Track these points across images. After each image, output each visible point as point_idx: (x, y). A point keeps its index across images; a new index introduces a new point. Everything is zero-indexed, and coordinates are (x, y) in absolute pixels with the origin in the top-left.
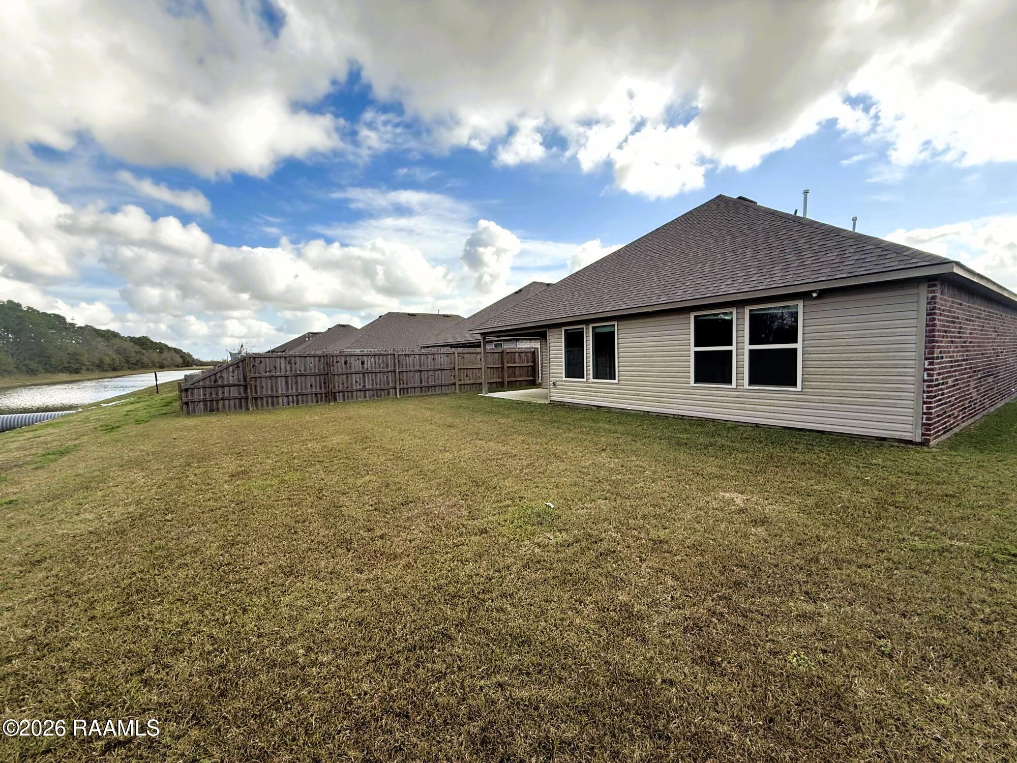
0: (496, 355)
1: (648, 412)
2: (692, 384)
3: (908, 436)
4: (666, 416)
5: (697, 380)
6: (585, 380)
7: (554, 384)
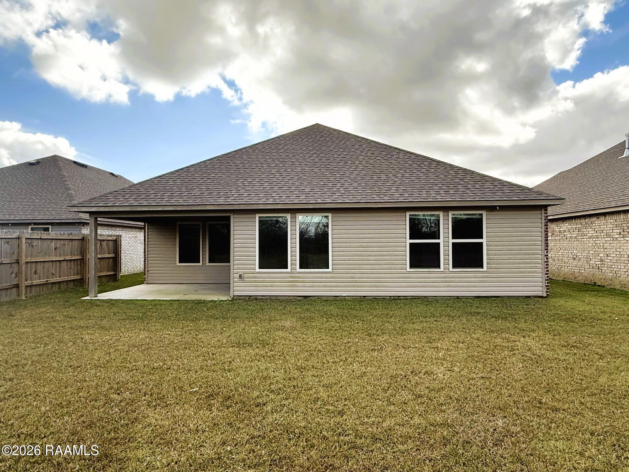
0: (76, 243)
1: (364, 297)
2: (408, 269)
4: (383, 298)
5: (412, 266)
6: (289, 270)
7: (240, 276)
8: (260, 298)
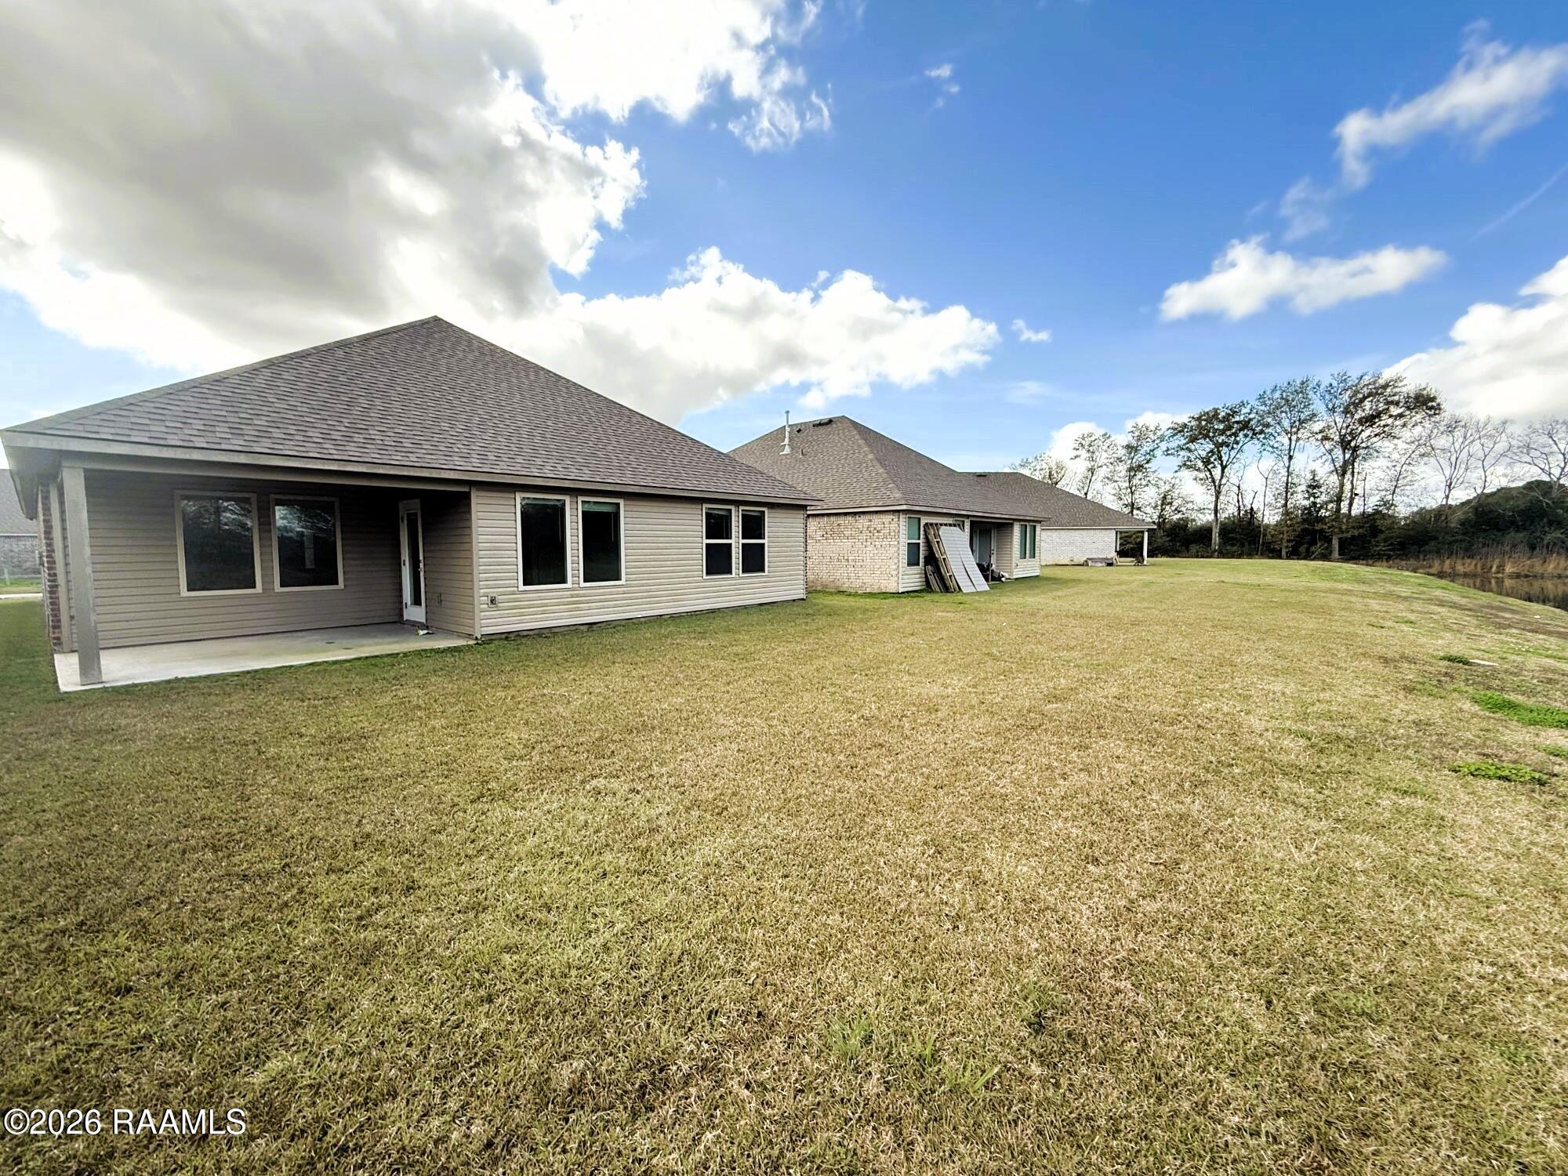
1: (660, 616)
2: (704, 577)
3: (802, 596)
5: (707, 573)
6: (569, 585)
7: (493, 601)
8: (525, 633)
